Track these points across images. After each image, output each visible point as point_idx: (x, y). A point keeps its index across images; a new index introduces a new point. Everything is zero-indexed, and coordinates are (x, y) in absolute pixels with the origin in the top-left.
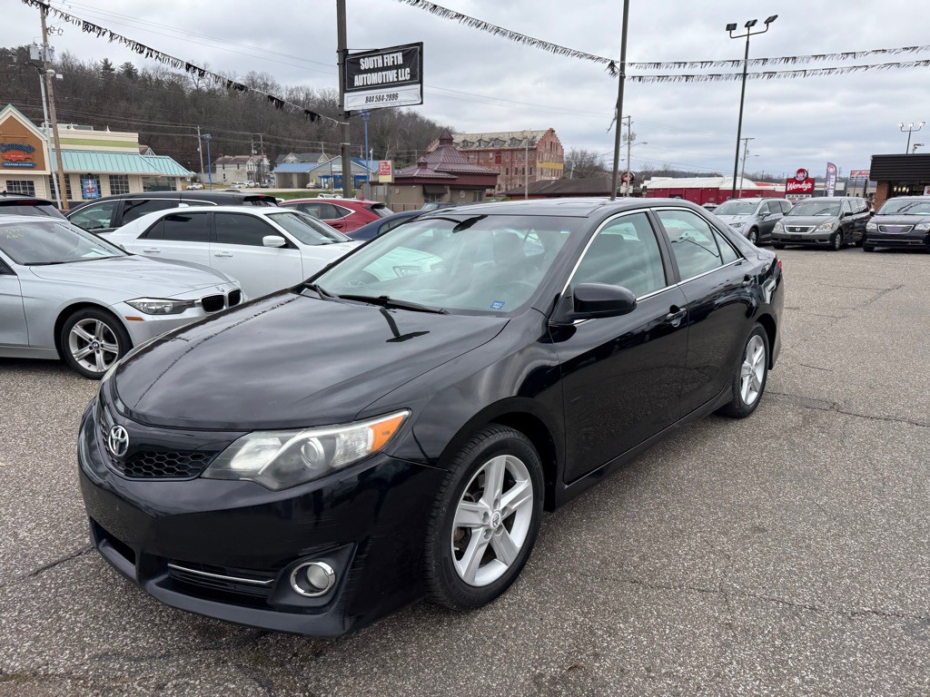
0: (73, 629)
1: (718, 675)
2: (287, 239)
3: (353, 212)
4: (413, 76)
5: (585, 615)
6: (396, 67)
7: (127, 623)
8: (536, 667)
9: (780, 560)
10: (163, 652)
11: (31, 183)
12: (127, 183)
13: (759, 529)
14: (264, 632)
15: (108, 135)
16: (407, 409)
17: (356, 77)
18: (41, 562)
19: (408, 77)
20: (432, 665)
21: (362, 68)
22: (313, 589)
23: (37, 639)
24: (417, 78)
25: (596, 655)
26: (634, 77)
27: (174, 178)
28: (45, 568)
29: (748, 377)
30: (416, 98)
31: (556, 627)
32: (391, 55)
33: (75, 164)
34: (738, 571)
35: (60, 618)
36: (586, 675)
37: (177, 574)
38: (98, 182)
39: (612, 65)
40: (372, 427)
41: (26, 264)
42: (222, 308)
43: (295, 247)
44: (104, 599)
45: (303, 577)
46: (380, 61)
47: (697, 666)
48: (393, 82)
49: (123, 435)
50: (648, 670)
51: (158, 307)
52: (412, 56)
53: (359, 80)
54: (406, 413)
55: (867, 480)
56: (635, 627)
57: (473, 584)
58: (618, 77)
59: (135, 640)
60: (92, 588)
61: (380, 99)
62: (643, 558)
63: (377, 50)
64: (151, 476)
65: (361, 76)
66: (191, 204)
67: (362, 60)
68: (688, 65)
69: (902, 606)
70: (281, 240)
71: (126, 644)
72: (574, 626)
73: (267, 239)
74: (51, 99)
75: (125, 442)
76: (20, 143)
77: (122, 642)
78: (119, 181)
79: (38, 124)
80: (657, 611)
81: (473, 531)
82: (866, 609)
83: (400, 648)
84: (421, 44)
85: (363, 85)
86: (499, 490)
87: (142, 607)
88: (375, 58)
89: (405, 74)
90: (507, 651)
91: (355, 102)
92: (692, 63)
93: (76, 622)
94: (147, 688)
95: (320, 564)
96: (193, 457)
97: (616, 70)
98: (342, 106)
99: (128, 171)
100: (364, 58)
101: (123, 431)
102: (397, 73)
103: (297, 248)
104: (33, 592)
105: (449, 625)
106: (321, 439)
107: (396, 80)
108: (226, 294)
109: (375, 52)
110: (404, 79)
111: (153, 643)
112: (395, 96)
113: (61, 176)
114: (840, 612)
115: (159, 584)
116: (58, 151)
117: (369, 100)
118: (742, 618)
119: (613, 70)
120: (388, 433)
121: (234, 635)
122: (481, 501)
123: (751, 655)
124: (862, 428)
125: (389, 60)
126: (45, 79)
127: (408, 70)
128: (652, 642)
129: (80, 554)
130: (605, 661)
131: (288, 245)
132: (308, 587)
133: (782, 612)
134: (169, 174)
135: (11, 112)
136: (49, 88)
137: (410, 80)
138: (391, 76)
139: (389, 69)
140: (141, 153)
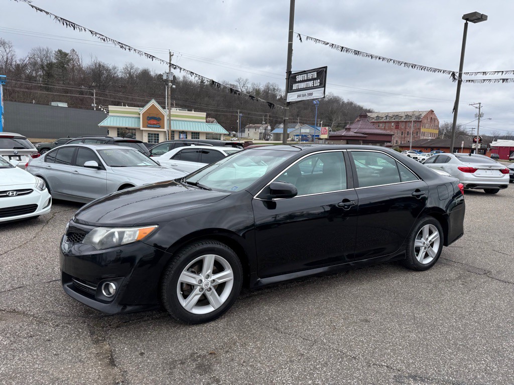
0: (46, 302)
1: (274, 371)
4: (321, 84)
5: (239, 336)
6: (313, 79)
7: (65, 303)
8: (197, 350)
9: (362, 335)
10: (68, 315)
11: (158, 135)
12: (199, 136)
13: (366, 321)
15: (193, 113)
17: (294, 85)
19: (318, 84)
20: (157, 340)
21: (297, 81)
22: (110, 293)
24: (323, 84)
25: (227, 352)
26: (467, 81)
27: (220, 134)
29: (423, 247)
30: (321, 95)
31: (221, 338)
32: (311, 73)
33: (177, 126)
34: (333, 335)
36: (215, 357)
37: (75, 283)
38: (186, 135)
39: (453, 74)
40: (138, 230)
41: (111, 166)
46: (306, 77)
47: (268, 366)
50: (244, 362)
52: (321, 73)
53: (295, 87)
54: (157, 226)
56: (256, 345)
57: (191, 311)
58: (457, 81)
59: (62, 309)
61: (304, 95)
62: (291, 321)
63: (305, 71)
65: (296, 84)
66: (196, 145)
68: (504, 73)
69: (406, 367)
72: (230, 339)
74: (169, 97)
76: (155, 116)
77: (58, 309)
78: (196, 135)
79: (164, 108)
80: (274, 342)
82: (384, 364)
83: (150, 332)
84: (326, 67)
85: (297, 89)
86: (210, 271)
88: (303, 75)
89: (317, 83)
91: (292, 97)
92: (507, 72)
93: (49, 300)
94: (53, 325)
95: (112, 284)
96: (82, 235)
97: (456, 77)
98: (286, 99)
99: (200, 130)
100: (298, 75)
102: (313, 82)
104: (43, 288)
105: (177, 328)
106: (119, 232)
107: (312, 86)
110: (316, 85)
111: (67, 311)
112: (311, 94)
113: (170, 131)
114: (368, 362)
116: (169, 120)
117: (299, 96)
118: (313, 353)
119: (454, 77)
122: (201, 274)
123: (299, 368)
125: (310, 76)
126: (168, 87)
127: (319, 81)
128: (258, 353)
130: (229, 354)
132: (108, 292)
133: (336, 356)
134: (218, 132)
135: (153, 102)
136: (169, 92)
137: (319, 85)
138: (310, 84)
139: (308, 80)
140: (206, 122)
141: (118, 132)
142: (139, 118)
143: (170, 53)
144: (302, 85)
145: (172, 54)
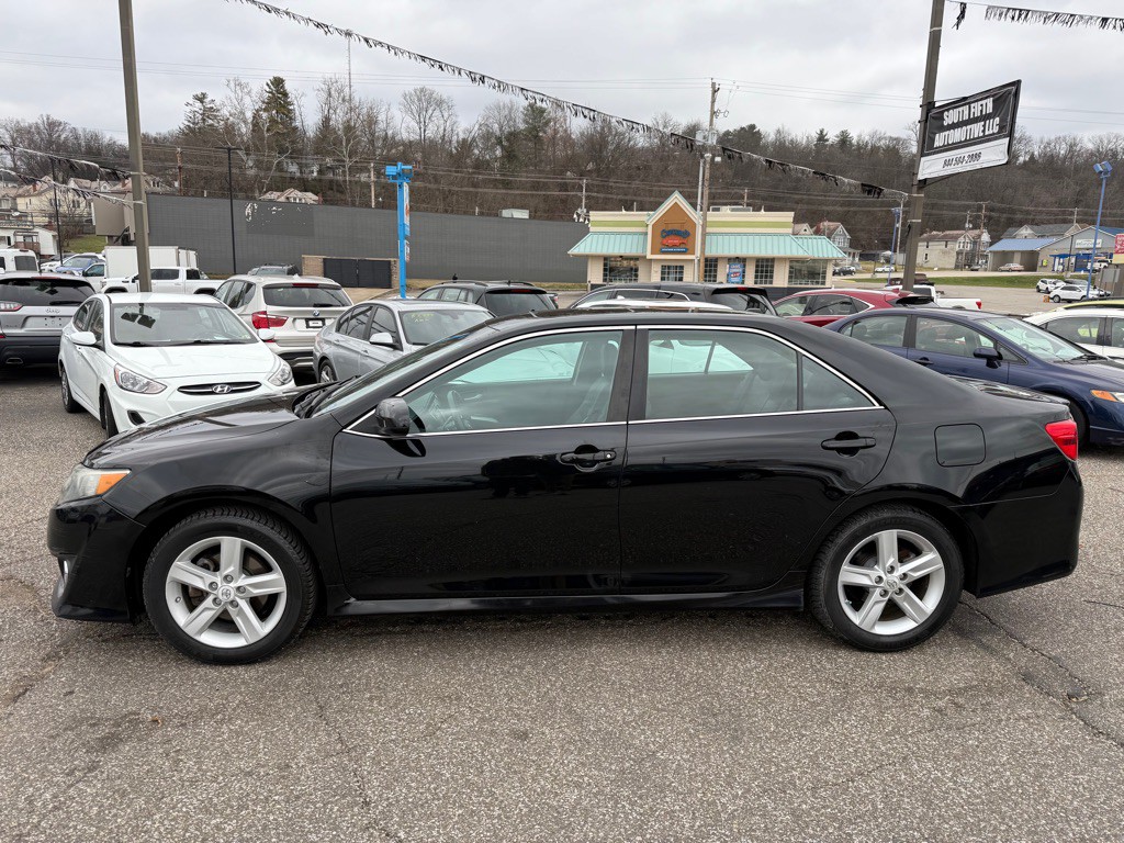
4: (1002, 128)
6: (984, 118)
11: (682, 267)
12: (772, 267)
15: (763, 216)
17: (938, 135)
19: (996, 130)
21: (945, 124)
24: (1007, 129)
25: (182, 725)
27: (827, 261)
30: (1001, 156)
32: (980, 103)
33: (720, 247)
34: (405, 747)
38: (744, 266)
46: (966, 112)
47: (200, 770)
48: (978, 138)
50: (178, 751)
52: (1006, 98)
53: (939, 140)
54: (128, 472)
57: (197, 638)
61: (959, 161)
63: (965, 99)
65: (943, 134)
67: (946, 113)
74: (706, 184)
76: (677, 227)
78: (765, 266)
79: (694, 206)
84: (1017, 83)
85: (944, 146)
86: (235, 568)
88: (961, 109)
89: (993, 126)
91: (930, 168)
98: (917, 173)
99: (775, 254)
100: (948, 110)
102: (984, 126)
107: (982, 134)
109: (963, 101)
110: (992, 132)
112: (977, 156)
113: (702, 261)
116: (704, 235)
117: (947, 163)
125: (976, 109)
126: (704, 163)
127: (997, 119)
130: (177, 730)
134: (821, 256)
135: (676, 198)
136: (707, 171)
137: (998, 133)
138: (976, 130)
139: (974, 120)
140: (793, 234)
141: (605, 265)
142: (646, 234)
143: (714, 84)
144: (957, 135)
145: (717, 87)
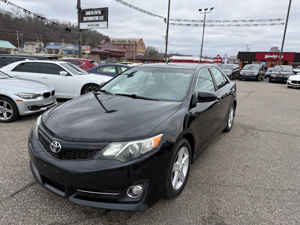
0: (36, 216)
1: (255, 212)
2: (68, 73)
3: (84, 63)
4: (104, 19)
5: (209, 196)
6: (98, 15)
7: (56, 212)
8: (201, 215)
10: (74, 221)
13: (247, 166)
14: (108, 211)
16: (162, 133)
17: (84, 18)
18: (12, 192)
19: (103, 19)
20: (169, 217)
22: (135, 195)
23: (23, 220)
24: (106, 19)
25: (218, 209)
26: (172, 24)
28: (15, 194)
29: (230, 119)
30: (105, 26)
31: (202, 201)
32: (97, 11)
35: (29, 212)
36: (217, 216)
37: (80, 193)
39: (165, 19)
40: (153, 139)
42: (49, 97)
43: (71, 75)
44: (43, 204)
45: (131, 192)
46: (93, 13)
47: (248, 210)
48: (97, 20)
49: (58, 145)
50: (235, 212)
51: (27, 96)
52: (104, 12)
53: (85, 19)
54: (162, 135)
55: (270, 150)
56: (225, 199)
57: (176, 189)
58: (167, 23)
59: (61, 218)
60: (37, 200)
61: (93, 25)
62: (218, 177)
63: (92, 9)
64: (70, 159)
65: (86, 17)
67: (86, 12)
68: (188, 21)
69: (295, 187)
70: (66, 73)
71: (59, 219)
72: (207, 200)
73: (61, 72)
75: (59, 147)
77: (57, 219)
80: (229, 193)
81: (175, 172)
82: (286, 189)
83: (156, 212)
84: (107, 8)
85: (87, 21)
86: (182, 158)
87: (59, 205)
88: (91, 12)
89: (102, 18)
90: (190, 210)
91: (83, 26)
95: (138, 186)
96: (89, 152)
97: (166, 21)
98: (79, 27)
100: (87, 11)
101: (57, 143)
103: (72, 76)
104: (14, 203)
105: (169, 203)
106: (138, 144)
107: (98, 19)
108: (51, 92)
110: (101, 19)
111: (69, 218)
112: (98, 25)
114: (280, 190)
115: (74, 197)
117: (88, 26)
118: (254, 193)
119: (165, 21)
120: (158, 141)
121: (97, 213)
122: (177, 162)
123: (261, 205)
124: (262, 134)
125: (96, 13)
127: (103, 16)
128: (232, 204)
129: (26, 188)
130: (221, 211)
131: (69, 75)
132: (133, 195)
133: (264, 191)
134: (8, 47)
137: (103, 20)
138: (97, 18)
139: (94, 15)
144: (91, 18)
